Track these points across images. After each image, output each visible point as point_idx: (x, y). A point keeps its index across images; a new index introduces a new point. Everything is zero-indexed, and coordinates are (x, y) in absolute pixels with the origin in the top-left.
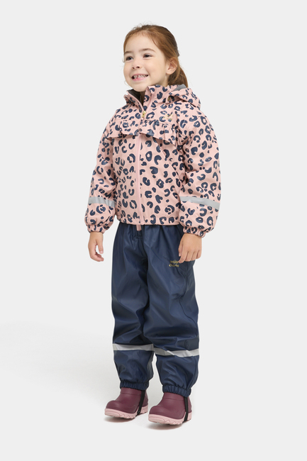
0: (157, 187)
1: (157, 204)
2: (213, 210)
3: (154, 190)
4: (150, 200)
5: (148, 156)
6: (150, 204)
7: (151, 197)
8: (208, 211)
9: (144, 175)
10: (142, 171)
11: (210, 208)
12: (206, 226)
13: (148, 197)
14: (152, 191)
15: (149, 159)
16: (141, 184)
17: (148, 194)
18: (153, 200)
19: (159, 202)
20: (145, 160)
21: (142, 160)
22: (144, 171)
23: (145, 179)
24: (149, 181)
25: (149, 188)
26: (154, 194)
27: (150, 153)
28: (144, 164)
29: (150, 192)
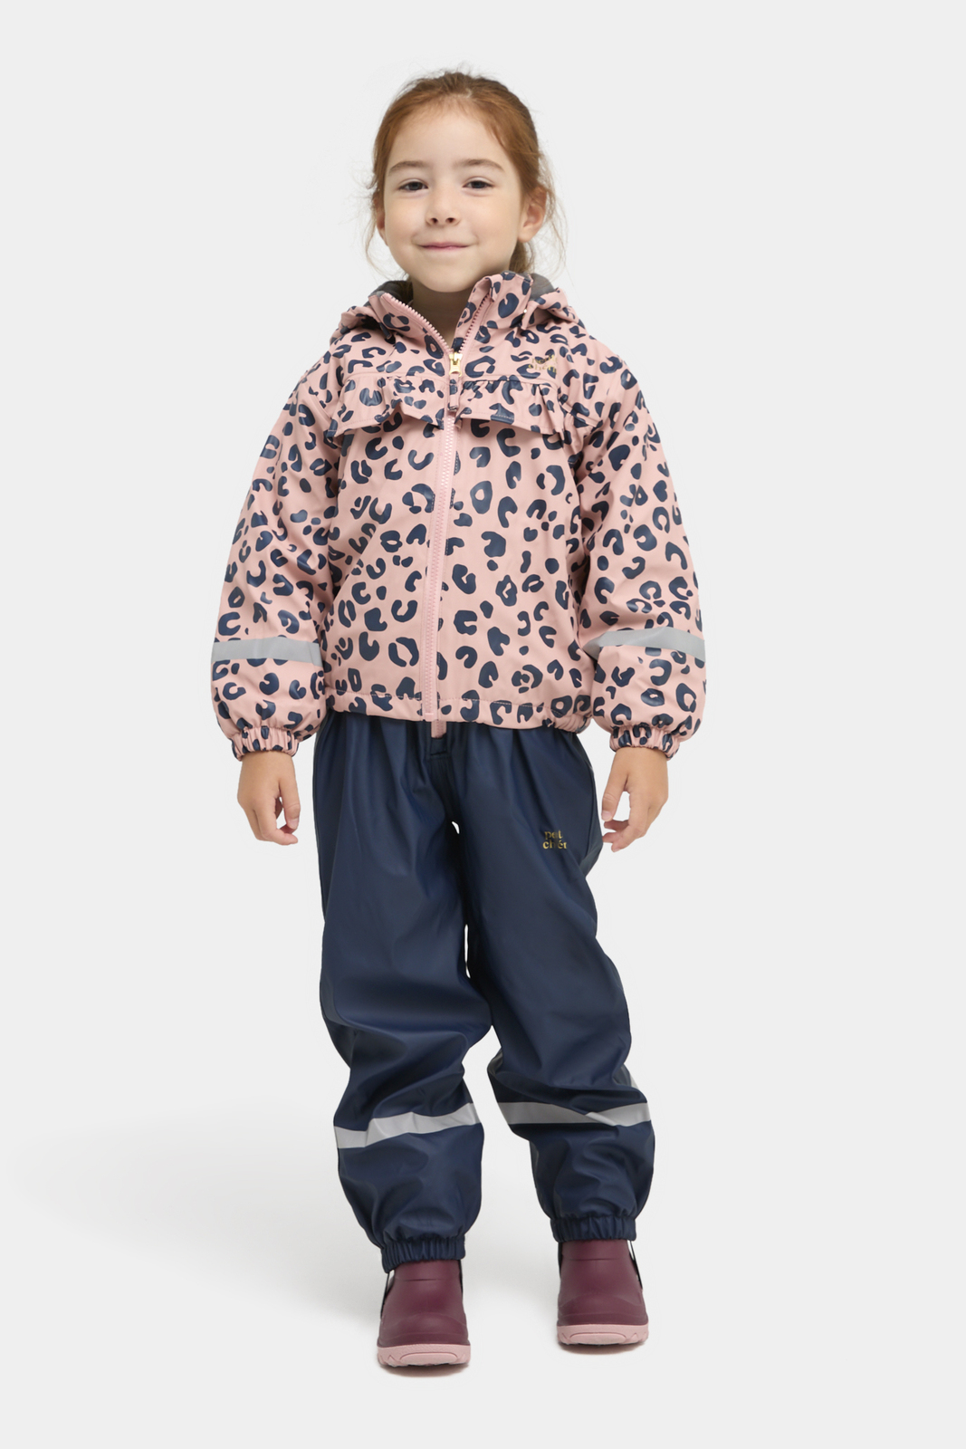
0: (496, 602)
1: (492, 657)
2: (690, 662)
3: (487, 609)
4: (467, 640)
5: (480, 495)
6: (468, 655)
7: (472, 630)
8: (676, 667)
9: (459, 556)
10: (452, 544)
11: (680, 657)
12: (679, 716)
13: (461, 629)
14: (480, 614)
15: (482, 507)
16: (445, 587)
17: (464, 621)
18: (479, 642)
19: (499, 652)
20: (469, 509)
21: (458, 506)
22: (459, 542)
23: (459, 571)
24: (472, 577)
25: (471, 603)
26: (483, 624)
27: (487, 486)
28: (464, 521)
29: (472, 616)
